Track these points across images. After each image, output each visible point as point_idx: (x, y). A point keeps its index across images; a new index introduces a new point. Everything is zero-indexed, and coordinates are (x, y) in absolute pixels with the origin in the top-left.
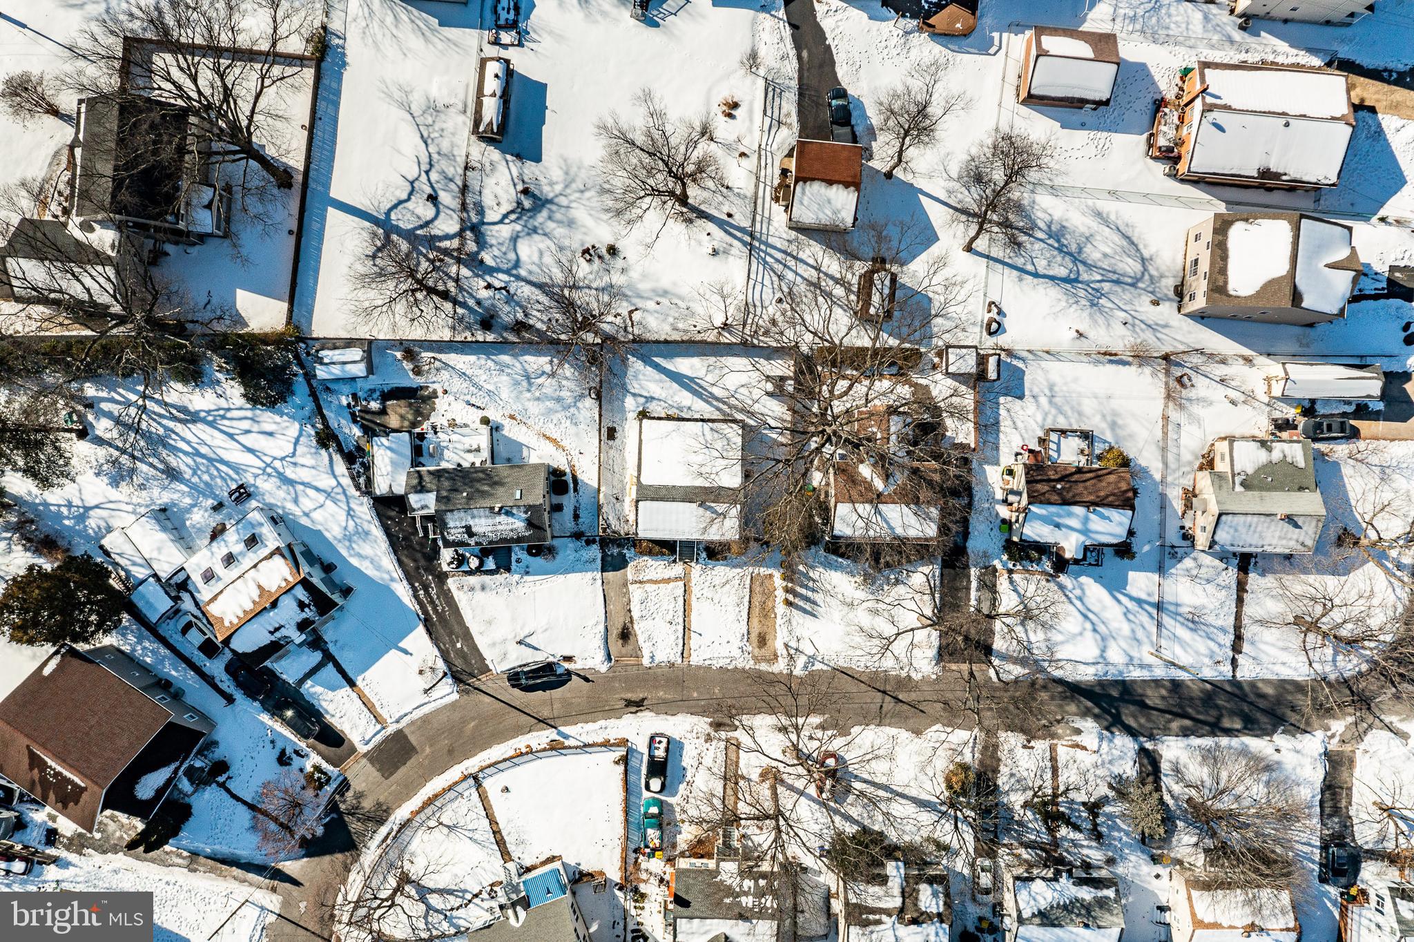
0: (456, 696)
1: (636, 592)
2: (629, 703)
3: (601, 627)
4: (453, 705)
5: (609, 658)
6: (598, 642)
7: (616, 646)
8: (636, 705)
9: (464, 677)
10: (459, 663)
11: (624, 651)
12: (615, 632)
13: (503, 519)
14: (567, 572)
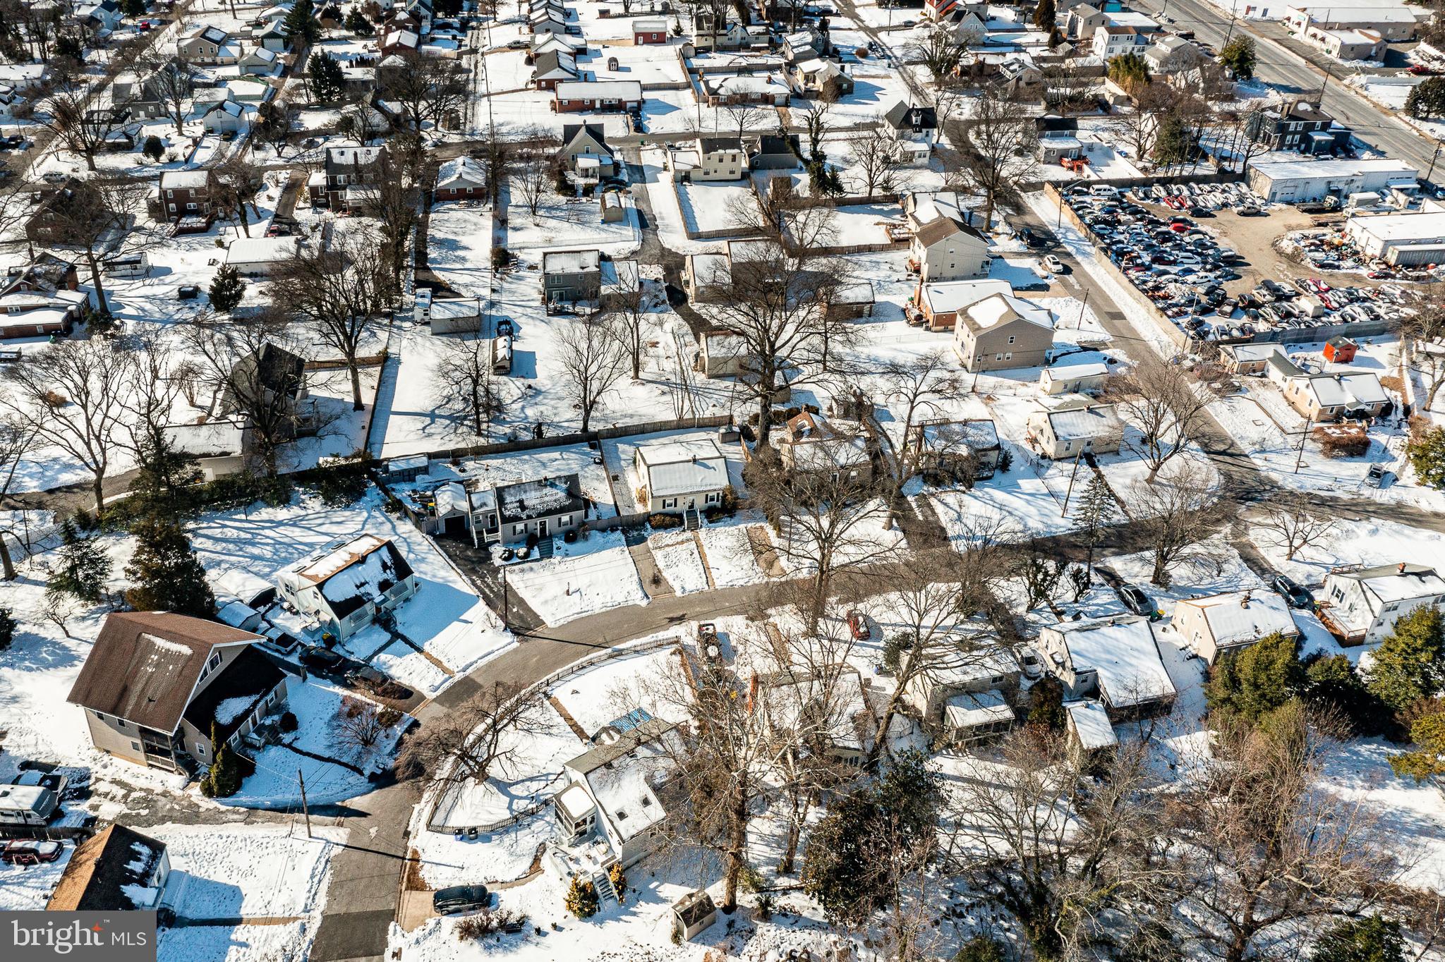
0: (516, 644)
1: (659, 556)
2: (672, 620)
3: (636, 577)
4: (516, 651)
5: (646, 595)
6: (635, 586)
7: (651, 589)
8: (681, 619)
9: (522, 631)
10: (516, 623)
11: (658, 591)
12: (647, 581)
13: (548, 490)
14: (599, 551)
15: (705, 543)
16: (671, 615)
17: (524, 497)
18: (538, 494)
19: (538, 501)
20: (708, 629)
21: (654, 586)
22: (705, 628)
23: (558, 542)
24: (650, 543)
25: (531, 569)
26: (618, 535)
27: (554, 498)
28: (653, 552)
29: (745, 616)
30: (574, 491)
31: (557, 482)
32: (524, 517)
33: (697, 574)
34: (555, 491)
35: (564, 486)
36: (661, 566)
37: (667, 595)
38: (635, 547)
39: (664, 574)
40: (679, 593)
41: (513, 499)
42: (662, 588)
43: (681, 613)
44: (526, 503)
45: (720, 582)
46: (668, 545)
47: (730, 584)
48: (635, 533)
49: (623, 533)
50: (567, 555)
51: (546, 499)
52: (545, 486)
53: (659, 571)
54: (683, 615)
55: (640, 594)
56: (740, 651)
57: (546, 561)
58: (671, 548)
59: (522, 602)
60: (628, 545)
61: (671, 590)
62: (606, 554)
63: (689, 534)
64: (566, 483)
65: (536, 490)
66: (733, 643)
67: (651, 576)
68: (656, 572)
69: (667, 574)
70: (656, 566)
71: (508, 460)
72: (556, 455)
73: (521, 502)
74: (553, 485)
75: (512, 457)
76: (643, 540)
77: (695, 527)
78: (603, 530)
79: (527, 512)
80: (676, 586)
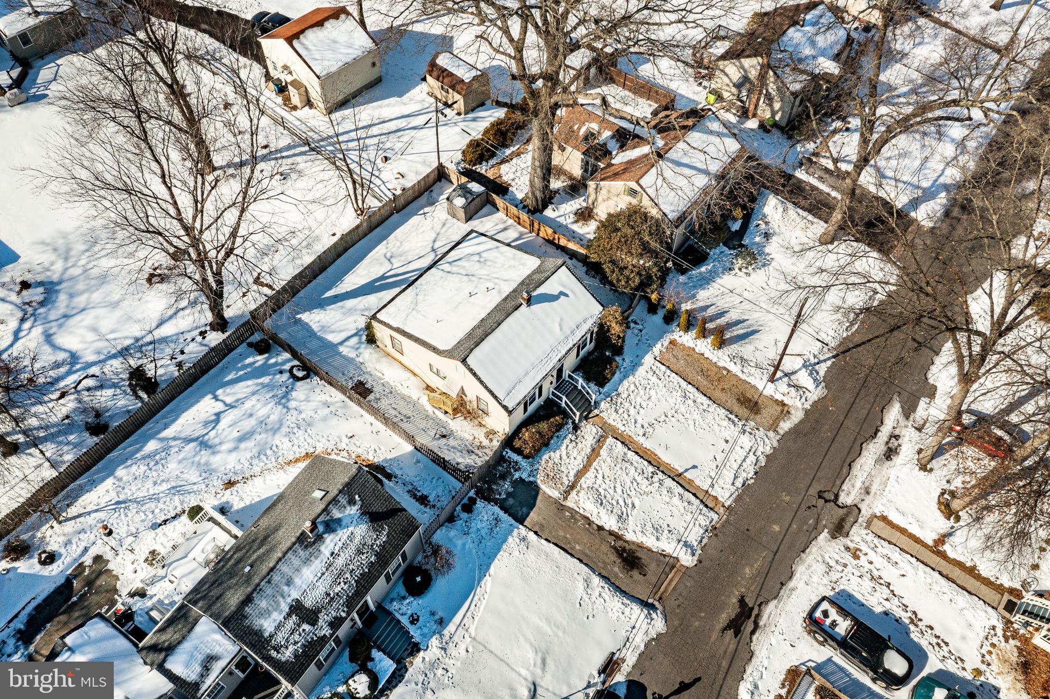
2: (736, 625)
3: (595, 579)
5: (649, 606)
11: (652, 578)
12: (616, 569)
13: (331, 542)
14: (484, 568)
15: (630, 430)
16: (724, 618)
17: (295, 594)
18: (318, 565)
19: (328, 579)
20: (826, 614)
21: (635, 573)
22: (818, 614)
23: (404, 609)
24: (548, 490)
26: (486, 511)
27: (353, 548)
28: (570, 503)
29: (825, 534)
30: (377, 507)
31: (336, 514)
32: (327, 631)
33: (676, 500)
34: (343, 534)
35: (353, 510)
36: (610, 522)
37: (673, 579)
38: (533, 516)
39: (629, 536)
40: (687, 560)
41: (278, 617)
42: (652, 568)
43: (735, 600)
44: (308, 603)
45: (725, 493)
46: (580, 474)
47: (739, 483)
48: (507, 486)
49: (488, 500)
50: (441, 623)
51: (340, 562)
52: (319, 538)
53: (618, 537)
54: (742, 601)
56: (905, 617)
57: (416, 665)
58: (590, 474)
60: (521, 521)
61: (669, 563)
62: (501, 566)
63: (589, 431)
64: (352, 502)
65: (307, 561)
66: (878, 609)
67: (613, 557)
68: (611, 540)
69: (634, 535)
70: (600, 528)
73: (297, 608)
74: (331, 526)
76: (533, 490)
77: (588, 408)
78: (451, 519)
79: (324, 618)
80: (668, 546)
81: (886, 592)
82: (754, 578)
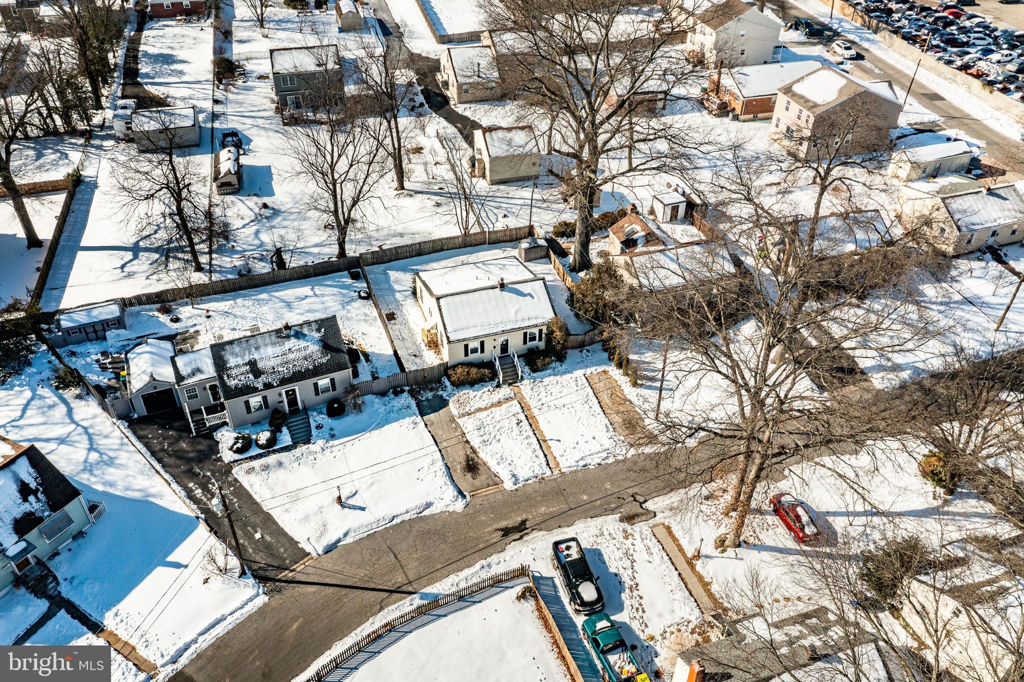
0: (262, 599)
1: (468, 425)
2: (506, 532)
3: (440, 464)
5: (460, 492)
6: (442, 478)
7: (466, 482)
8: (520, 530)
9: (271, 574)
11: (477, 483)
12: (458, 468)
13: (292, 343)
14: (380, 425)
15: (533, 403)
16: (504, 524)
17: (256, 356)
18: (278, 350)
19: (279, 361)
20: (568, 548)
21: (469, 475)
22: (563, 546)
23: (317, 418)
24: (453, 408)
25: (280, 464)
26: (405, 399)
27: (303, 354)
28: (460, 421)
29: (617, 516)
30: (331, 342)
31: (305, 331)
32: (260, 386)
33: (529, 452)
34: (302, 343)
35: (317, 335)
36: (475, 442)
37: (492, 490)
38: (432, 417)
39: (481, 455)
40: (508, 485)
41: (240, 361)
42: (482, 478)
43: (519, 519)
44: (260, 365)
45: (568, 462)
46: (479, 410)
47: (581, 463)
48: (430, 395)
49: (412, 396)
50: (333, 437)
51: (291, 356)
52: (288, 337)
53: (474, 451)
54: (524, 522)
55: (451, 492)
56: (628, 582)
57: (302, 449)
58: (485, 413)
59: (268, 521)
60: (422, 414)
61: (495, 481)
62: (391, 430)
63: (506, 391)
64: (318, 330)
65: (273, 344)
66: (613, 570)
67: (462, 459)
68: (469, 452)
69: (485, 455)
70: (467, 442)
71: (240, 301)
72: (305, 290)
73: (253, 364)
74: (299, 335)
75: (244, 296)
76: (444, 403)
77: (513, 379)
78: (383, 394)
79: (263, 379)
80: (504, 474)
81: (629, 563)
82: (543, 515)
